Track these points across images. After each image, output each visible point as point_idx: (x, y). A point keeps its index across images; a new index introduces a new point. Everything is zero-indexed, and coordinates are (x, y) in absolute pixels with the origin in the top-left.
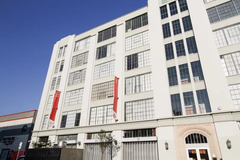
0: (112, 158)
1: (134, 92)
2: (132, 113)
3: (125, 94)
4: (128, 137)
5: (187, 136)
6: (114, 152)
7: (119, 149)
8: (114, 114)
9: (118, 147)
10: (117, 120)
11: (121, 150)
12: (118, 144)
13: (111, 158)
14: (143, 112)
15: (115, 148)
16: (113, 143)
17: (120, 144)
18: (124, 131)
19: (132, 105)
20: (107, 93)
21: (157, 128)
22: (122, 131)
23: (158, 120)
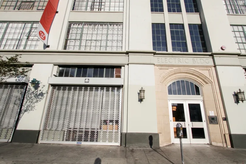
0: (21, 115)
1: (89, 8)
2: (81, 40)
3: (73, 9)
4: (67, 75)
5: (171, 83)
6: (28, 103)
7: (40, 97)
8: (42, 32)
9: (40, 94)
10: (48, 46)
11: (45, 98)
12: (39, 89)
13: (19, 114)
14: (101, 40)
15: (33, 95)
16: (31, 87)
17: (44, 88)
18: (60, 66)
19: (82, 28)
20: (36, 4)
21: (124, 66)
22: (55, 65)
23: (129, 54)
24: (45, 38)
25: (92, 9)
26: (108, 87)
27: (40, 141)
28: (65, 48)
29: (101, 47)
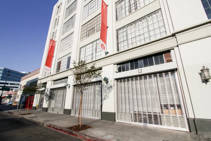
0: (103, 102)
1: (128, 13)
2: (127, 40)
3: (117, 20)
4: (124, 70)
6: (105, 94)
7: (110, 89)
8: (103, 45)
9: (110, 87)
10: (108, 53)
11: (113, 89)
12: (109, 83)
13: (102, 101)
14: (144, 34)
15: (106, 88)
16: (104, 82)
17: (112, 82)
18: (118, 64)
19: (126, 31)
20: (95, 28)
21: (173, 49)
22: (114, 64)
23: (176, 35)
24: (104, 48)
25: (130, 12)
26: (160, 73)
27: (117, 121)
28: (118, 50)
29: (145, 39)
